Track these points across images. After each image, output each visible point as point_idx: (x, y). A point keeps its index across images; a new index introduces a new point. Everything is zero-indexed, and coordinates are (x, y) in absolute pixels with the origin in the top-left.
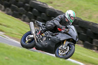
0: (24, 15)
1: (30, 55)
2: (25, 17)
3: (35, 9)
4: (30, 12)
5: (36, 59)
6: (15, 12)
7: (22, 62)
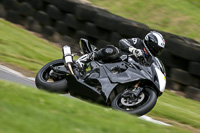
0: (31, 18)
1: (42, 100)
2: (31, 23)
3: (52, 6)
4: (42, 12)
5: (55, 108)
6: (11, 11)
7: (27, 114)
